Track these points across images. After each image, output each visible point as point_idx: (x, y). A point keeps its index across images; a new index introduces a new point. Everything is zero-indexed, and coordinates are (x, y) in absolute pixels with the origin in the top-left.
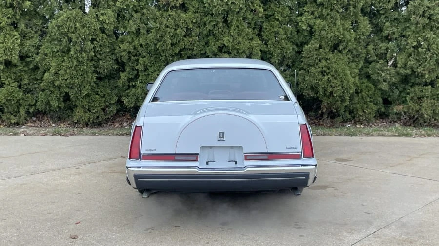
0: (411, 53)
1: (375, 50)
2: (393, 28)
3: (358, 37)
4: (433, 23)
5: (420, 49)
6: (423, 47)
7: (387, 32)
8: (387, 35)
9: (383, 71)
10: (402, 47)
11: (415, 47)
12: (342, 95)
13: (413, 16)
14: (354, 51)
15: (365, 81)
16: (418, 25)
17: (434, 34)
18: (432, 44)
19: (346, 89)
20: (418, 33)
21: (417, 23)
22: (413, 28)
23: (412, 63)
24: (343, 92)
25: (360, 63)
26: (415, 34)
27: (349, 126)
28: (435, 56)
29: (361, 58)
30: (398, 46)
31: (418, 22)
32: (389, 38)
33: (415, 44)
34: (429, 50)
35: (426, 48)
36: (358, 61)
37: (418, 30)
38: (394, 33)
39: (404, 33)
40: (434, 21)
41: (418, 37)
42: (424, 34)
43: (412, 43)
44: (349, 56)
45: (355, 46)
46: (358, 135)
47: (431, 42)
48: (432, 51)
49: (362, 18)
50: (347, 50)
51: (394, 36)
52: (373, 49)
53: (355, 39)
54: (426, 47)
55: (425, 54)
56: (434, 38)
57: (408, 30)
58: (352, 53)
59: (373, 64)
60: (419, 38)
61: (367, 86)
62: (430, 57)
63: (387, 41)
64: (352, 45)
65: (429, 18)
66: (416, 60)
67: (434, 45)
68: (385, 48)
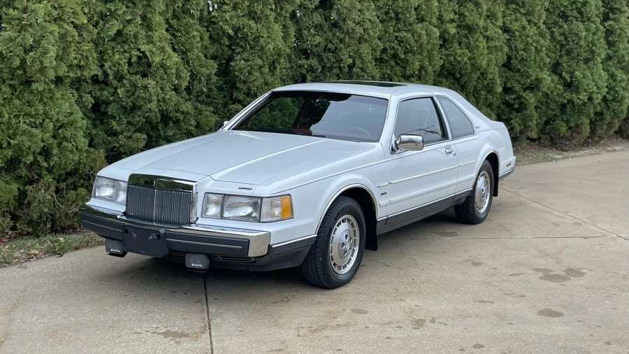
26: (347, 48)
32: (309, 51)
33: (351, 61)
37: (351, 42)
38: (316, 45)
43: (347, 61)
51: (316, 50)
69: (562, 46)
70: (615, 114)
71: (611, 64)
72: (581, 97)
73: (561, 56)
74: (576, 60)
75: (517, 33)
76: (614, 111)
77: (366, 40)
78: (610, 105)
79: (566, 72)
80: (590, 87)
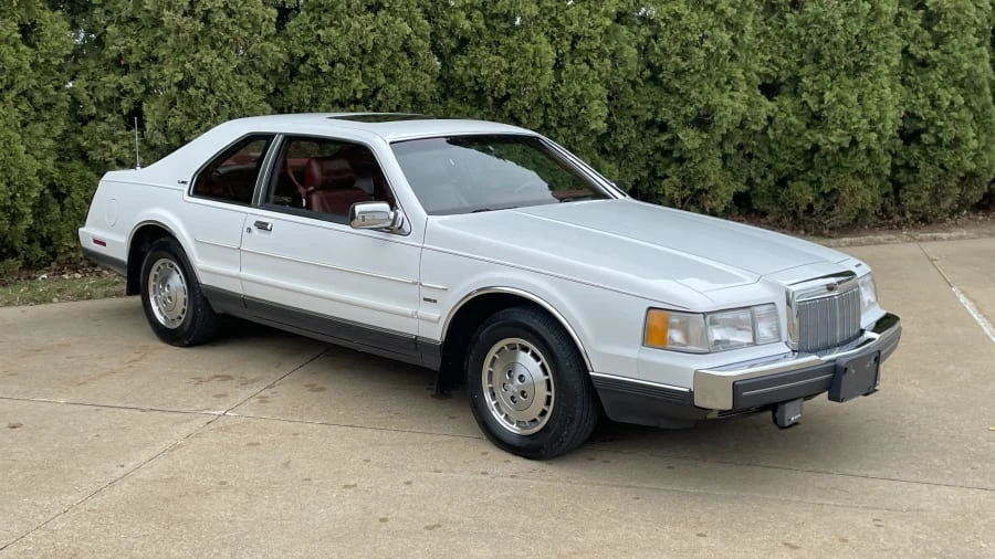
0: (175, 99)
1: (93, 90)
2: (128, 39)
3: (42, 60)
4: (214, 31)
5: (192, 91)
6: (197, 84)
7: (114, 48)
8: (115, 55)
9: (115, 141)
10: (152, 84)
11: (181, 86)
12: (9, 203)
13: (166, 13)
14: (37, 95)
15: (77, 164)
16: (180, 35)
17: (220, 56)
18: (217, 79)
19: (19, 188)
20: (183, 52)
21: (178, 30)
22: (170, 41)
23: (178, 121)
24: (13, 198)
25: (57, 124)
26: (178, 56)
27: (45, 276)
28: (226, 105)
29: (59, 111)
30: (143, 82)
31: (179, 27)
32: (123, 62)
33: (180, 77)
34: (213, 93)
35: (206, 89)
36: (52, 119)
37: (182, 45)
38: (130, 52)
39: (154, 53)
40: (216, 26)
41: (184, 62)
42: (198, 55)
43: (173, 76)
44: (24, 106)
45: (34, 82)
46: (55, 300)
47: (215, 73)
48: (218, 93)
49: (48, 14)
50: (14, 93)
51: (133, 59)
52: (86, 88)
53: (34, 65)
54: (205, 84)
55: (205, 101)
56: (219, 65)
57: (161, 44)
58: (31, 99)
59: (91, 124)
60: (188, 65)
61: (82, 178)
62: (217, 109)
63: (119, 70)
64: (26, 81)
65: (205, 20)
66: (187, 114)
67: (221, 82)
68: (114, 86)
69: (803, 46)
70: (947, 170)
71: (933, 77)
72: (833, 139)
73: (801, 64)
74: (832, 71)
75: (663, 24)
76: (942, 166)
77: (226, 43)
78: (932, 154)
79: (812, 94)
80: (854, 120)
